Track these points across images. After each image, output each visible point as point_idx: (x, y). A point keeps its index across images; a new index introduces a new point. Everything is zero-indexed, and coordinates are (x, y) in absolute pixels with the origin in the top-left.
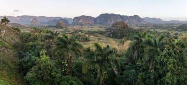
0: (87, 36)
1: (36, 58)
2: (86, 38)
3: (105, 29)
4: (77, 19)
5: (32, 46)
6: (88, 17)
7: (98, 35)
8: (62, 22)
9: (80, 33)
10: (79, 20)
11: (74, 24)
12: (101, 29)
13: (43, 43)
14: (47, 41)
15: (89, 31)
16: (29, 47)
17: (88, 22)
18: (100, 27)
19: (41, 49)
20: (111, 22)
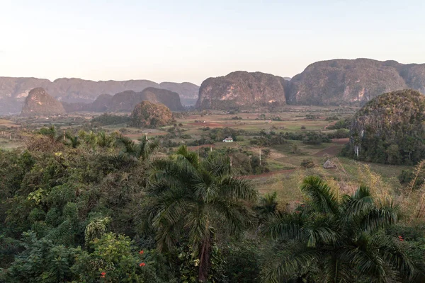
0: (258, 151)
1: (73, 250)
2: (255, 163)
3: (329, 124)
4: (215, 85)
5: (46, 207)
6: (258, 76)
7: (302, 148)
8: (156, 102)
9: (229, 141)
10: (223, 91)
11: (202, 107)
12: (312, 126)
13: (91, 188)
14: (111, 177)
15: (263, 133)
16: (34, 212)
17: (258, 98)
18: (310, 118)
19: (86, 213)
20: (355, 93)
